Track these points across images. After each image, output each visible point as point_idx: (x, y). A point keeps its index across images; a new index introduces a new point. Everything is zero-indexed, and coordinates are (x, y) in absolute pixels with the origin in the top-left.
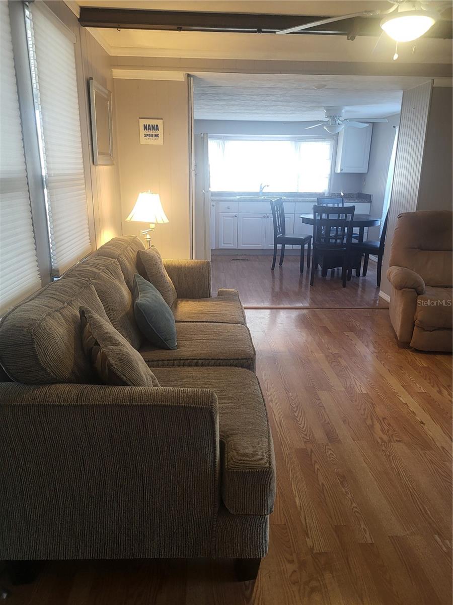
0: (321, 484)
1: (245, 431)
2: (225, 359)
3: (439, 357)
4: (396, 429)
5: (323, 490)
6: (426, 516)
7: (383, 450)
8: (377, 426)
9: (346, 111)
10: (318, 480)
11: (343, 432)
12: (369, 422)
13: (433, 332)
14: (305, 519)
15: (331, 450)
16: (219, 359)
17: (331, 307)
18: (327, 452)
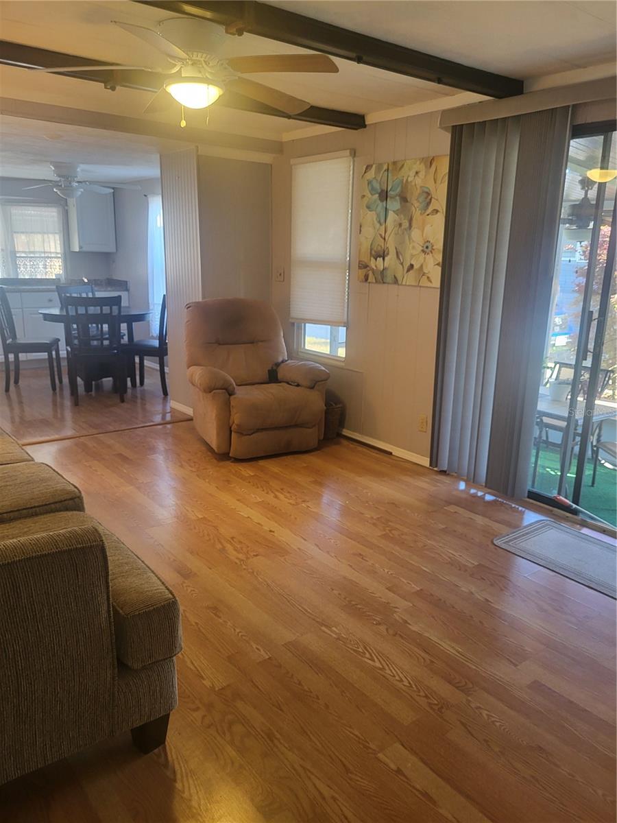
0: (194, 624)
1: (123, 573)
2: (42, 506)
3: (262, 463)
4: (249, 545)
5: (199, 629)
6: (308, 614)
7: (245, 569)
8: (229, 547)
9: (82, 170)
10: (189, 621)
11: (195, 564)
12: (219, 546)
13: (254, 435)
14: (192, 663)
15: (189, 586)
16: (35, 507)
17: (117, 429)
18: (187, 590)
